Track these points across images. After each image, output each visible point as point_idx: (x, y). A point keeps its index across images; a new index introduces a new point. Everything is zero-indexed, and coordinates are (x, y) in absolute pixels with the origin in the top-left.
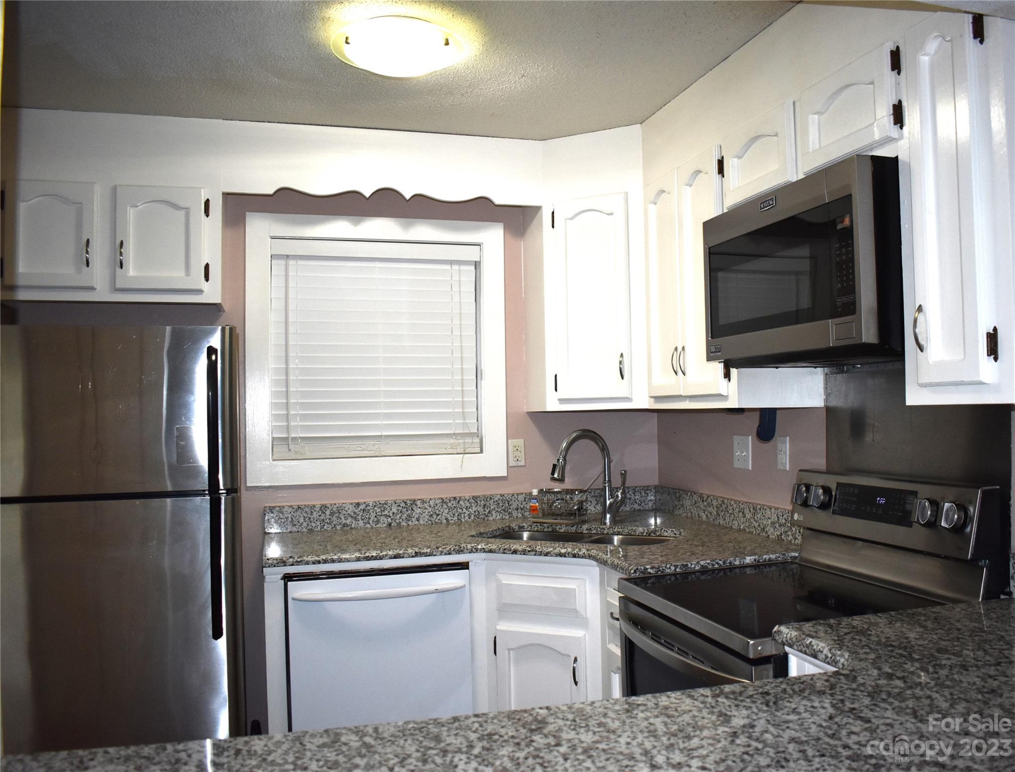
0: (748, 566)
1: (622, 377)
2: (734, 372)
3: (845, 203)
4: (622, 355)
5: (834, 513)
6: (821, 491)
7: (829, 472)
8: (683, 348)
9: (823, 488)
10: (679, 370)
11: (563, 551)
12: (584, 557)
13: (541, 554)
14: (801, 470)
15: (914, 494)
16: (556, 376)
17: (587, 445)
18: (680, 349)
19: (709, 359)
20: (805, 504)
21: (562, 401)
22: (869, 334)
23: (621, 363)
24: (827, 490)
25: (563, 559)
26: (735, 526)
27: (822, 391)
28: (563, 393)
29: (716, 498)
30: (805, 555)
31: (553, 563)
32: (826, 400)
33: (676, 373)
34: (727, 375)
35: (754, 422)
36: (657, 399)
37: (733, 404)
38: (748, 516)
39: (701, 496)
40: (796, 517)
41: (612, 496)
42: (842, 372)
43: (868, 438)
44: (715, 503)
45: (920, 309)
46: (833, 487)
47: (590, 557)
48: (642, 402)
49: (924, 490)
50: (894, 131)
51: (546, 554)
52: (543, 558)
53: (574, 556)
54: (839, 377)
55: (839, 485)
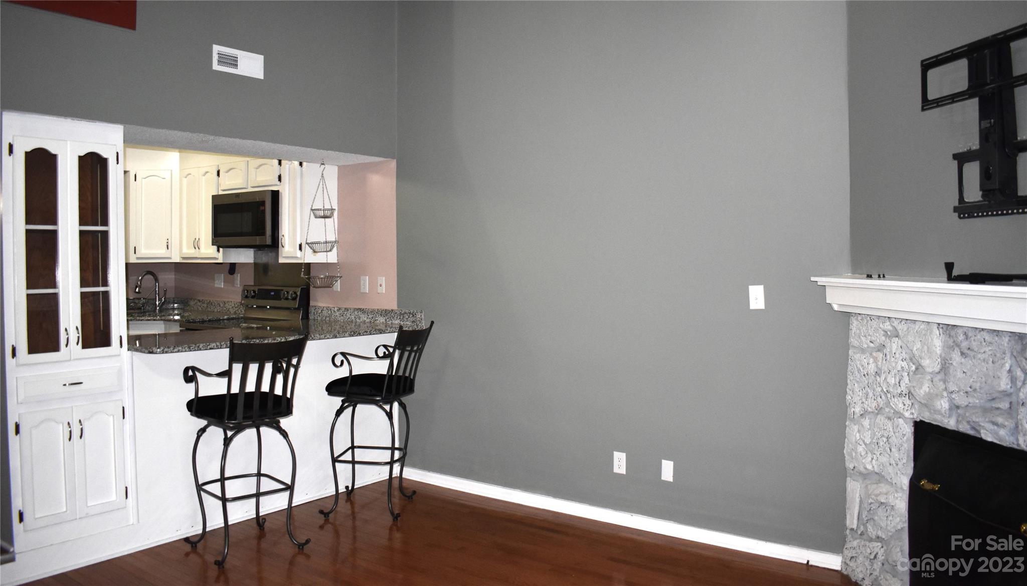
0: (225, 319)
1: (168, 249)
2: (221, 249)
3: (263, 203)
4: (168, 239)
5: (257, 299)
6: (252, 292)
7: (255, 285)
8: (199, 239)
9: (253, 290)
10: (196, 245)
11: (149, 318)
12: (159, 320)
13: (139, 320)
14: (245, 285)
15: (282, 290)
16: (135, 247)
17: (150, 277)
18: (197, 239)
19: (213, 245)
20: (247, 297)
21: (138, 258)
22: (269, 241)
23: (167, 242)
24: (254, 292)
25: (149, 322)
26: (216, 310)
27: (253, 257)
28: (138, 255)
29: (207, 300)
30: (246, 316)
31: (145, 324)
32: (254, 260)
33: (195, 248)
34: (218, 251)
35: (228, 267)
36: (184, 258)
37: (220, 261)
38: (222, 305)
39: (199, 301)
40: (243, 302)
41: (159, 300)
42: (260, 250)
43: (270, 273)
44: (206, 302)
45: (283, 236)
46: (257, 290)
47: (161, 320)
48: (176, 259)
49: (285, 289)
50: (278, 183)
51: (141, 320)
52: (139, 322)
53: (154, 320)
54: (259, 252)
55: (259, 289)
